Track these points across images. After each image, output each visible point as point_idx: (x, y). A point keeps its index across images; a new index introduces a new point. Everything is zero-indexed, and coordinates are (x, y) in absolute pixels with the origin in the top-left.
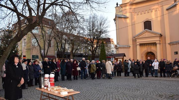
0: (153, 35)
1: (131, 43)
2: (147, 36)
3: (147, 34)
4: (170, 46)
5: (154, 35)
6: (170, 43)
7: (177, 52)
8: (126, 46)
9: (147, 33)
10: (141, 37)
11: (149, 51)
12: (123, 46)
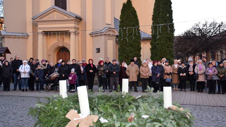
0: (66, 18)
1: (29, 30)
2: (55, 18)
3: (56, 16)
4: (91, 37)
5: (68, 18)
6: (93, 33)
7: (99, 48)
8: (21, 35)
9: (55, 13)
10: (45, 19)
11: (61, 45)
12: (14, 34)
